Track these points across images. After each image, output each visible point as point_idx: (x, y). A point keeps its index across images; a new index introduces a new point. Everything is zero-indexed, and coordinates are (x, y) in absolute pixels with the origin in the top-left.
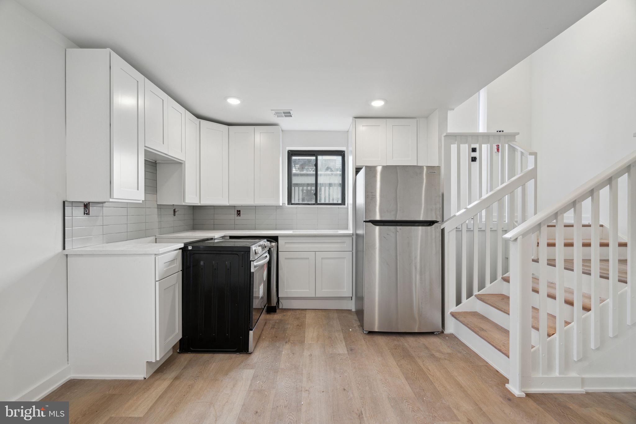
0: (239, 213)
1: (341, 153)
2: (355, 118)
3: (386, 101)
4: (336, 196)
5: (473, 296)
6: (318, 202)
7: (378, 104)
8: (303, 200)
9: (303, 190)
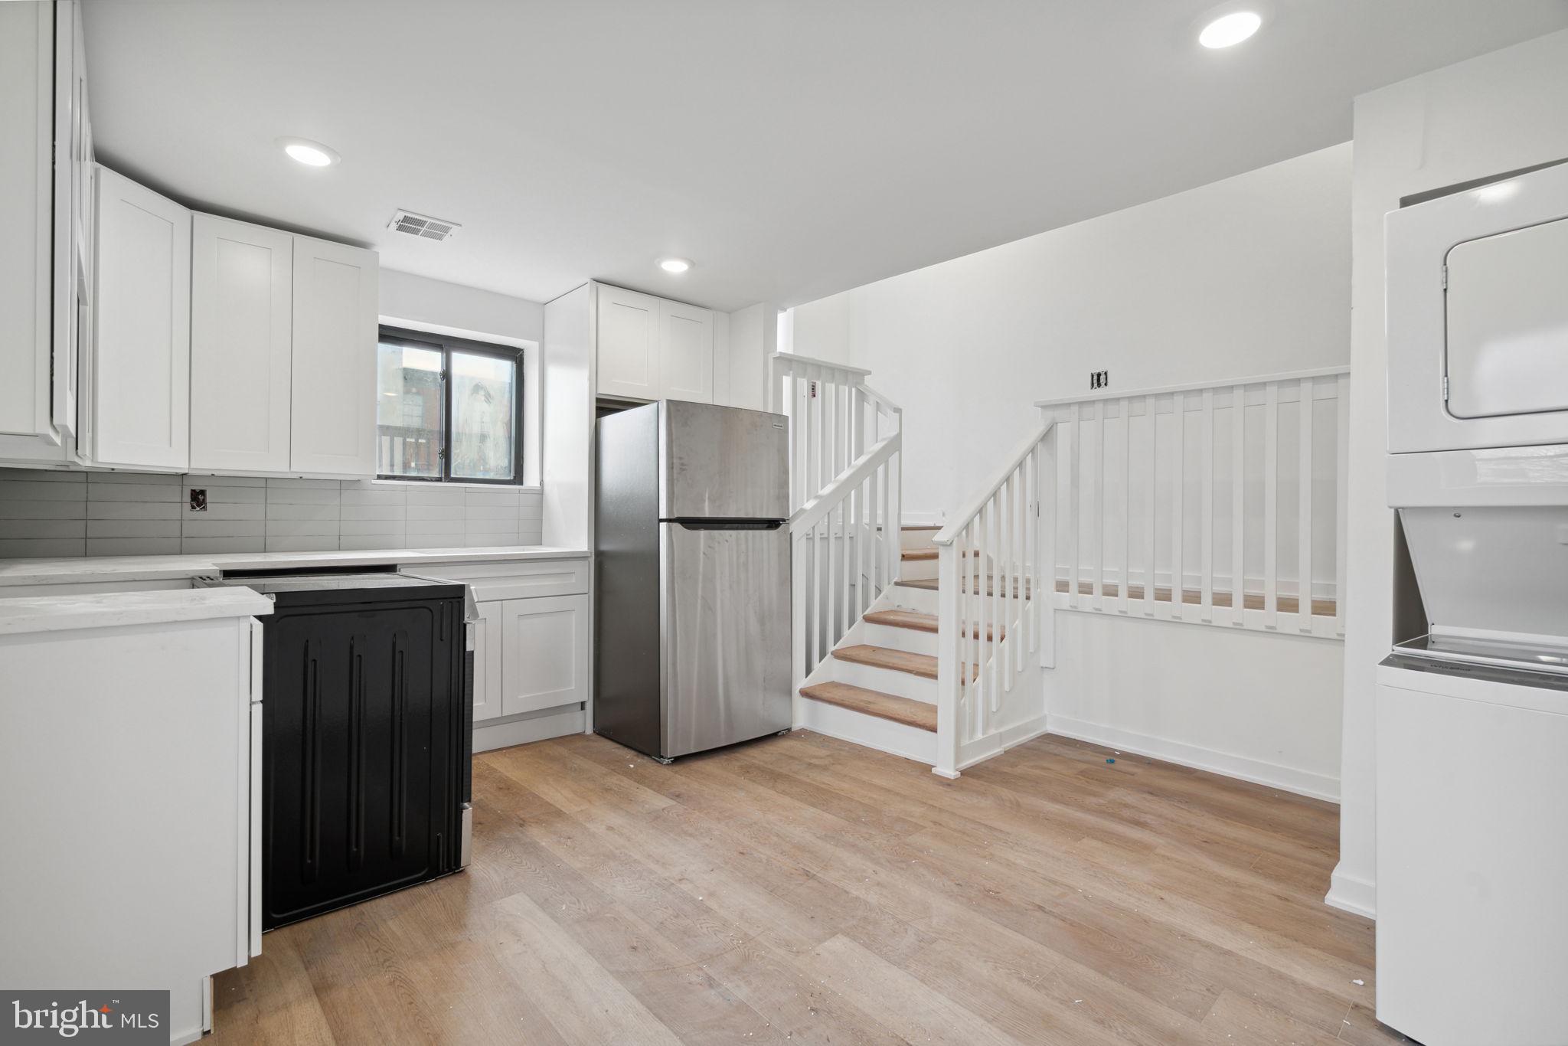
0: (198, 498)
1: (515, 355)
2: (597, 281)
3: (692, 264)
4: (498, 461)
5: (829, 655)
6: (452, 476)
7: (675, 267)
8: (406, 466)
9: (405, 443)
